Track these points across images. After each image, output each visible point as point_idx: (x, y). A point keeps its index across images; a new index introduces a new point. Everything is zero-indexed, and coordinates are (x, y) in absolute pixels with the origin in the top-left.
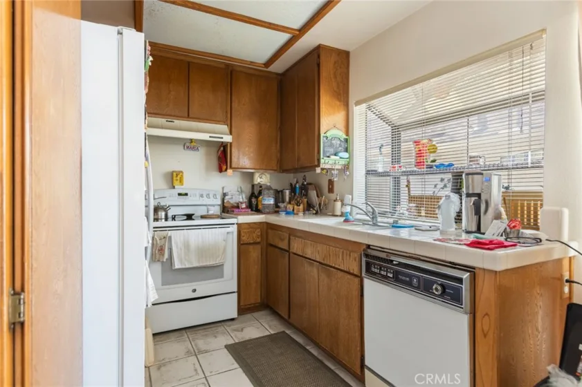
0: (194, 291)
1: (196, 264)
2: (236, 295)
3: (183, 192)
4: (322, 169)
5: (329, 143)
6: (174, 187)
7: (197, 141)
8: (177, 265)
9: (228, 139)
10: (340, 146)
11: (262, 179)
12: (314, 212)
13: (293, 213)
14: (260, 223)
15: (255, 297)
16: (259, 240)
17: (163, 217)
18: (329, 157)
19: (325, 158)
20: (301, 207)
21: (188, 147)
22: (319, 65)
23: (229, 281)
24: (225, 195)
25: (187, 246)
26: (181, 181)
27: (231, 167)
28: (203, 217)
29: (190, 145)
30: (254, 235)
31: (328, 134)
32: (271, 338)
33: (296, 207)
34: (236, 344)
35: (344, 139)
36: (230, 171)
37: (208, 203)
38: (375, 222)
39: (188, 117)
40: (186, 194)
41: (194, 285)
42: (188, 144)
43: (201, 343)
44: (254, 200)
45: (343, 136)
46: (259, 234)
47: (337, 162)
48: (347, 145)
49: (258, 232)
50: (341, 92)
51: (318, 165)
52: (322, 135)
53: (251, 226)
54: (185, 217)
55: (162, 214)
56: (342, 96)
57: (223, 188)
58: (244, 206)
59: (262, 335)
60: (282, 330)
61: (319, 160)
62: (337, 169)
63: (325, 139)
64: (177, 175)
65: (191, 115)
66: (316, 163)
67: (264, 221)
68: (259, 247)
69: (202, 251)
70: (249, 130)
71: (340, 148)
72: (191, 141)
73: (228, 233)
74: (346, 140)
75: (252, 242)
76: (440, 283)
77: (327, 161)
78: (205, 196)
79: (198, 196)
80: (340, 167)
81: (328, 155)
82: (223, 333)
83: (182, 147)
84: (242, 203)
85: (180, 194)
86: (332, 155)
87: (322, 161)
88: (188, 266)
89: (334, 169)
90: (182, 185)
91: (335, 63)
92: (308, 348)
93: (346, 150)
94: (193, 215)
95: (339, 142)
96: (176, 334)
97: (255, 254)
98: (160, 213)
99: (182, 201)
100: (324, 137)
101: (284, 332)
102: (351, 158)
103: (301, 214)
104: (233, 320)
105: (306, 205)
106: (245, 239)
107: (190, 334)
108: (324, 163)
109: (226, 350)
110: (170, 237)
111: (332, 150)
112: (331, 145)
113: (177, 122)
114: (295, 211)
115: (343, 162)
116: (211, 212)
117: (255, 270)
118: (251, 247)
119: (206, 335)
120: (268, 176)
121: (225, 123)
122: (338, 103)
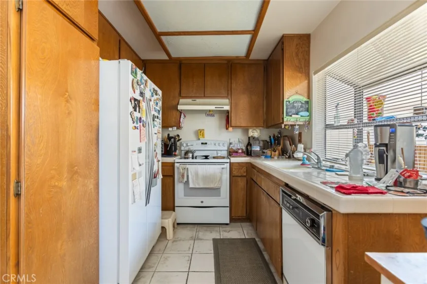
0: (202, 202)
1: (201, 186)
2: (228, 208)
3: (204, 142)
4: (285, 125)
5: (291, 106)
6: (199, 139)
7: (213, 111)
8: (191, 185)
9: (227, 108)
10: (302, 107)
11: (255, 133)
12: (287, 157)
13: (271, 157)
14: (247, 163)
15: (241, 212)
16: (245, 174)
17: (191, 156)
18: (291, 116)
19: (287, 117)
20: (277, 153)
21: (208, 115)
22: (283, 49)
23: (224, 199)
24: (230, 144)
25: (197, 174)
26: (203, 135)
27: (231, 126)
28: (214, 158)
29: (209, 113)
30: (242, 171)
31: (290, 99)
32: (243, 241)
33: (273, 152)
34: (220, 239)
35: (305, 101)
36: (230, 129)
37: (218, 149)
38: (319, 166)
39: (205, 97)
40: (206, 143)
41: (202, 199)
42: (208, 113)
43: (201, 234)
44: (249, 147)
45: (305, 99)
46: (245, 170)
47: (298, 119)
48: (308, 106)
49: (244, 169)
50: (303, 66)
51: (283, 123)
52: (285, 100)
53: (240, 164)
54: (204, 158)
55: (190, 155)
56: (305, 69)
57: (230, 140)
58: (240, 151)
59: (239, 238)
60: (254, 237)
61: (283, 119)
62: (298, 125)
63: (288, 103)
64: (200, 132)
65: (206, 96)
66: (281, 121)
67: (249, 161)
68: (245, 179)
69: (206, 178)
70: (244, 101)
71: (301, 109)
72: (210, 111)
73: (223, 168)
74: (307, 102)
75: (240, 175)
76: (311, 217)
77: (289, 120)
78: (217, 144)
79: (213, 144)
80: (302, 123)
81: (290, 114)
82: (217, 231)
83: (205, 115)
84: (239, 149)
85: (202, 144)
86: (294, 114)
87: (285, 119)
88: (197, 186)
89: (295, 125)
90: (204, 138)
91: (297, 45)
92: (264, 253)
93: (307, 110)
94: (208, 156)
95: (300, 104)
96: (191, 226)
97: (242, 183)
98: (189, 154)
99: (203, 147)
100: (286, 101)
101: (254, 239)
102: (310, 116)
103: (276, 158)
104: (227, 224)
105: (281, 152)
106: (235, 173)
107: (199, 228)
108: (287, 121)
109: (212, 242)
110: (188, 169)
111: (294, 111)
112: (293, 107)
113: (198, 101)
114: (272, 156)
115: (303, 119)
116: (219, 155)
117: (241, 194)
118: (239, 179)
119: (207, 230)
120: (258, 131)
121: (226, 97)
122: (300, 75)
